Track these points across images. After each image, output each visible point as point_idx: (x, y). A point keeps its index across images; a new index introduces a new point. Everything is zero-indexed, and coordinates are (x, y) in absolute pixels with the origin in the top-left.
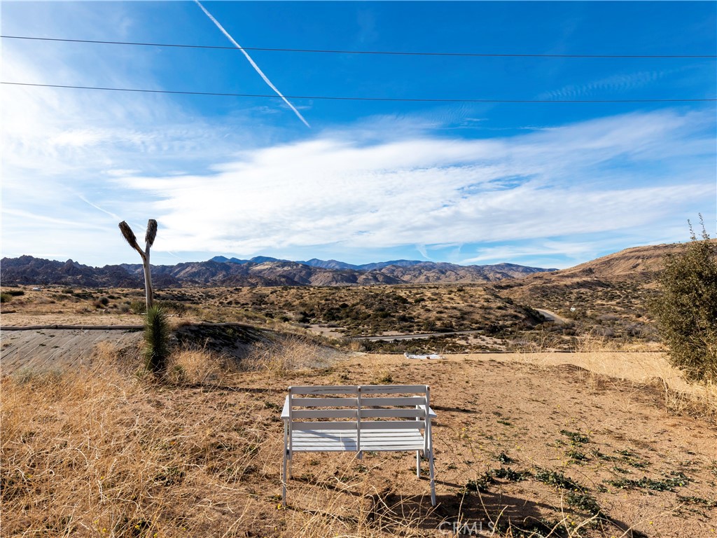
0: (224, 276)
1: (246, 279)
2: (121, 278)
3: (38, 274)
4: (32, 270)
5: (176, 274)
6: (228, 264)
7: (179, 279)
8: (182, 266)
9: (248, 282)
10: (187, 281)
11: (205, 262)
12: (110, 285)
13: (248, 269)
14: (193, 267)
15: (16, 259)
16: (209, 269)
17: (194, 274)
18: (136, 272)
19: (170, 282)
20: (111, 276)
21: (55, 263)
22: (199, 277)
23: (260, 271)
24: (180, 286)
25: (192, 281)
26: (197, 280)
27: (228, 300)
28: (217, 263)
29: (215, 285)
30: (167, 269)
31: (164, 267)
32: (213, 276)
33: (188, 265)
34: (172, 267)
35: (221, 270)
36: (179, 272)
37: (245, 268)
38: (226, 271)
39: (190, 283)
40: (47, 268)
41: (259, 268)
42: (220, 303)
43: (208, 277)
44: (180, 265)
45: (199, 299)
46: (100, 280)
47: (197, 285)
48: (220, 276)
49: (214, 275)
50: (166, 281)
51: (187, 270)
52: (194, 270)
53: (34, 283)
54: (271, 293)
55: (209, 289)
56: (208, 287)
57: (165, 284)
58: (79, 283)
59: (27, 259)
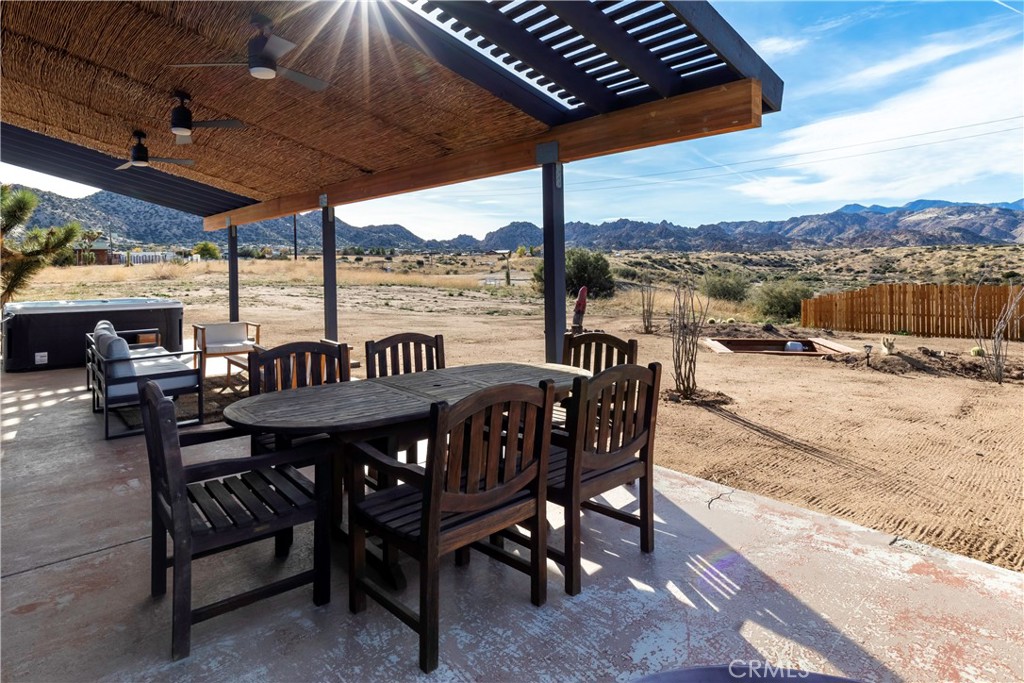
0: (857, 232)
1: (890, 235)
2: (716, 240)
3: (632, 238)
4: (628, 235)
5: (787, 232)
6: (864, 215)
7: (789, 239)
8: (795, 221)
9: (893, 240)
10: (798, 241)
11: (829, 214)
12: (703, 249)
13: (896, 220)
14: (810, 222)
15: (614, 223)
16: (833, 224)
17: (812, 232)
18: (737, 231)
19: (776, 243)
20: (705, 237)
21: (650, 225)
22: (819, 234)
23: (918, 224)
24: (789, 248)
25: (805, 241)
26: (815, 239)
27: (838, 267)
28: (846, 215)
29: (840, 245)
30: (776, 226)
31: (772, 224)
32: (840, 233)
33: (804, 219)
34: (782, 223)
35: (853, 224)
36: (791, 229)
37: (891, 219)
38: (860, 224)
39: (802, 244)
40: (641, 231)
41: (915, 218)
42: (826, 270)
43: (832, 235)
44: (793, 220)
45: (803, 265)
46: (693, 243)
47: (812, 246)
48: (850, 233)
49: (841, 231)
50: (771, 241)
51: (802, 226)
52: (812, 225)
53: (628, 247)
54: (905, 256)
55: (825, 251)
56: (829, 248)
57: (769, 246)
58: (672, 247)
59: (624, 222)
